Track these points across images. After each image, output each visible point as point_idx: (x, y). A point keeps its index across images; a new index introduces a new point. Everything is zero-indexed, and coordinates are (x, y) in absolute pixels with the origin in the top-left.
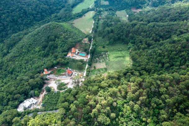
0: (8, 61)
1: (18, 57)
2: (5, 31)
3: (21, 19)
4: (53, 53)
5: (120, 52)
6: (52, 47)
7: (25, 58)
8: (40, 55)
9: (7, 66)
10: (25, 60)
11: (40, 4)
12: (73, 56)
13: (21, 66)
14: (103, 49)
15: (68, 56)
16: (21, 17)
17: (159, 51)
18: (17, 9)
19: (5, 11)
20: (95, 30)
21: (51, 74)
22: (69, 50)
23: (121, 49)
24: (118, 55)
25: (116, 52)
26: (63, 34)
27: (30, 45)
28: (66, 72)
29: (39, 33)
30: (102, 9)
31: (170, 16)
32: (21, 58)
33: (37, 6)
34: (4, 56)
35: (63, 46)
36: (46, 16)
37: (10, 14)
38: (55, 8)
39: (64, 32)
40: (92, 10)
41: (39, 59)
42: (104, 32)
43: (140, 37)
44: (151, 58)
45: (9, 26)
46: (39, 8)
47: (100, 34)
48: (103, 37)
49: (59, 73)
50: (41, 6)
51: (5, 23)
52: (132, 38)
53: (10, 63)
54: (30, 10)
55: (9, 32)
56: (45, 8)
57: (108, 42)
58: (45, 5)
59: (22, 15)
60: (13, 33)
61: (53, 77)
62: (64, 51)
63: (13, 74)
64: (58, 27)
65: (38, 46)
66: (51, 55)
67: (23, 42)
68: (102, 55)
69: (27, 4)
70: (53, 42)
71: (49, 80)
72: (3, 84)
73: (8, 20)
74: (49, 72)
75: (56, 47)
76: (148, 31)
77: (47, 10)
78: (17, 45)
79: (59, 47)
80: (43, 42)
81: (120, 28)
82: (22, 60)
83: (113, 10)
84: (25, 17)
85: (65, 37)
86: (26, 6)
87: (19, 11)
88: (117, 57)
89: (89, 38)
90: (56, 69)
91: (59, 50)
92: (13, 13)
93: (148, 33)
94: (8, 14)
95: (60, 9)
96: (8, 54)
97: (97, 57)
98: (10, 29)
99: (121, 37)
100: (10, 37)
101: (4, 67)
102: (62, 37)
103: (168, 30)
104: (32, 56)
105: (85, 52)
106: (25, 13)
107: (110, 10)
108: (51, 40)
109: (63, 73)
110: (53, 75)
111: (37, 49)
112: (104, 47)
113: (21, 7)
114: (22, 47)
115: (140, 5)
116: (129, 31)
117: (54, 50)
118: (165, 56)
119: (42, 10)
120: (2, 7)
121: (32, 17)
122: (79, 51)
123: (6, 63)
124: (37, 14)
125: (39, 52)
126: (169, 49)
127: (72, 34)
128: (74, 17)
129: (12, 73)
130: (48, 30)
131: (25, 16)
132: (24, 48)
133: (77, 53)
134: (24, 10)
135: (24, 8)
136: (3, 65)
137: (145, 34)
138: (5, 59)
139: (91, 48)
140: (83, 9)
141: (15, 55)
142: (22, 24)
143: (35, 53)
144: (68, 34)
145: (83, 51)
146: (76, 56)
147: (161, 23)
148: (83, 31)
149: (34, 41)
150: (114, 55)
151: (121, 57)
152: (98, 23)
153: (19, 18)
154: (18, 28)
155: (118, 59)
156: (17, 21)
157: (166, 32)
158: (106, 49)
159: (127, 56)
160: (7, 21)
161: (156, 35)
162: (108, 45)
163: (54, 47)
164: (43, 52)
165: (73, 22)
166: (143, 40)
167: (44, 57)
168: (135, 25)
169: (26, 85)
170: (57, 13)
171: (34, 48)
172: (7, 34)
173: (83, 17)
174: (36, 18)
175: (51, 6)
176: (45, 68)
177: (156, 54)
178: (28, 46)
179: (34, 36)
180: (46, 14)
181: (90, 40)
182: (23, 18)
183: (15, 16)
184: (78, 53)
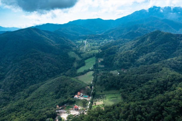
0: (28, 102)
1: (36, 98)
2: (25, 84)
3: (38, 75)
4: (63, 96)
5: (113, 95)
6: (63, 92)
7: (41, 99)
8: (53, 98)
9: (27, 105)
10: (42, 101)
11: (53, 66)
12: (79, 98)
13: (38, 105)
14: (101, 93)
15: (75, 97)
16: (38, 74)
17: (141, 90)
18: (36, 68)
19: (28, 70)
20: (95, 81)
21: (61, 109)
22: (76, 93)
23: (114, 93)
24: (112, 97)
25: (111, 95)
26: (71, 84)
27: (46, 90)
28: (73, 108)
29: (53, 83)
30: (99, 70)
31: (148, 71)
32: (38, 99)
33: (50, 67)
34: (25, 98)
35: (71, 90)
36: (56, 74)
37: (31, 72)
38: (63, 69)
39: (72, 82)
40: (92, 70)
41: (52, 100)
42: (101, 82)
43: (128, 84)
44: (136, 95)
45: (28, 80)
46: (52, 69)
47: (99, 84)
48: (101, 85)
49: (68, 109)
50: (54, 68)
51: (26, 78)
52: (122, 85)
53: (30, 102)
54: (45, 70)
55: (28, 84)
56: (56, 69)
57: (104, 89)
58: (56, 67)
59: (39, 73)
60: (31, 85)
61: (63, 111)
62: (72, 94)
63: (32, 110)
64: (67, 79)
65: (52, 92)
66: (61, 97)
67: (41, 89)
68: (101, 97)
69: (44, 66)
70: (64, 88)
71: (60, 113)
72: (24, 116)
73: (28, 75)
74: (60, 108)
75: (66, 92)
76: (133, 80)
77: (58, 70)
78: (36, 91)
79: (68, 91)
80: (55, 89)
81: (113, 79)
82: (39, 101)
83: (108, 70)
84: (41, 75)
85: (72, 85)
86: (42, 67)
87: (37, 70)
88: (112, 98)
89: (90, 86)
90: (66, 106)
91: (68, 93)
92: (33, 71)
93: (133, 81)
94: (29, 72)
95: (67, 70)
96: (29, 97)
97: (97, 98)
98: (29, 82)
99: (114, 85)
100: (28, 87)
101: (25, 105)
102: (70, 85)
103: (146, 79)
104: (47, 98)
105: (87, 95)
106: (41, 71)
107: (105, 70)
108: (62, 87)
109: (71, 109)
110: (63, 110)
111: (51, 93)
112: (102, 92)
113: (39, 68)
114: (40, 92)
115: (128, 67)
116: (120, 81)
117: (64, 94)
118: (145, 93)
119: (54, 70)
120: (26, 67)
121: (46, 75)
122: (83, 94)
123: (27, 102)
124: (50, 73)
125: (52, 95)
126: (147, 88)
127: (78, 84)
128: (78, 74)
129: (30, 110)
130: (60, 81)
131: (41, 73)
132: (41, 92)
133: (81, 95)
134: (41, 70)
135: (41, 68)
136: (24, 104)
137: (131, 82)
138: (26, 100)
139: (92, 92)
140: (85, 69)
141: (34, 97)
142: (38, 79)
143: (49, 97)
144: (75, 84)
145: (86, 94)
146: (81, 97)
147: (141, 75)
148: (85, 82)
149: (49, 88)
150: (110, 97)
151: (114, 98)
152: (96, 78)
153: (36, 75)
154: (34, 82)
155: (113, 99)
156: (35, 77)
157: (146, 80)
158: (103, 93)
159: (119, 97)
160: (27, 77)
161: (139, 82)
162: (105, 90)
163: (64, 92)
164: (55, 95)
165: (78, 78)
166: (130, 85)
167: (56, 99)
168: (124, 76)
169: (44, 115)
170: (65, 72)
171: (49, 93)
172: (26, 86)
173: (85, 75)
174: (49, 75)
175: (61, 68)
176: (57, 105)
177: (139, 93)
178: (44, 91)
179: (49, 85)
180: (57, 73)
181: (91, 87)
182: (40, 75)
183: (34, 73)
184: (83, 95)
